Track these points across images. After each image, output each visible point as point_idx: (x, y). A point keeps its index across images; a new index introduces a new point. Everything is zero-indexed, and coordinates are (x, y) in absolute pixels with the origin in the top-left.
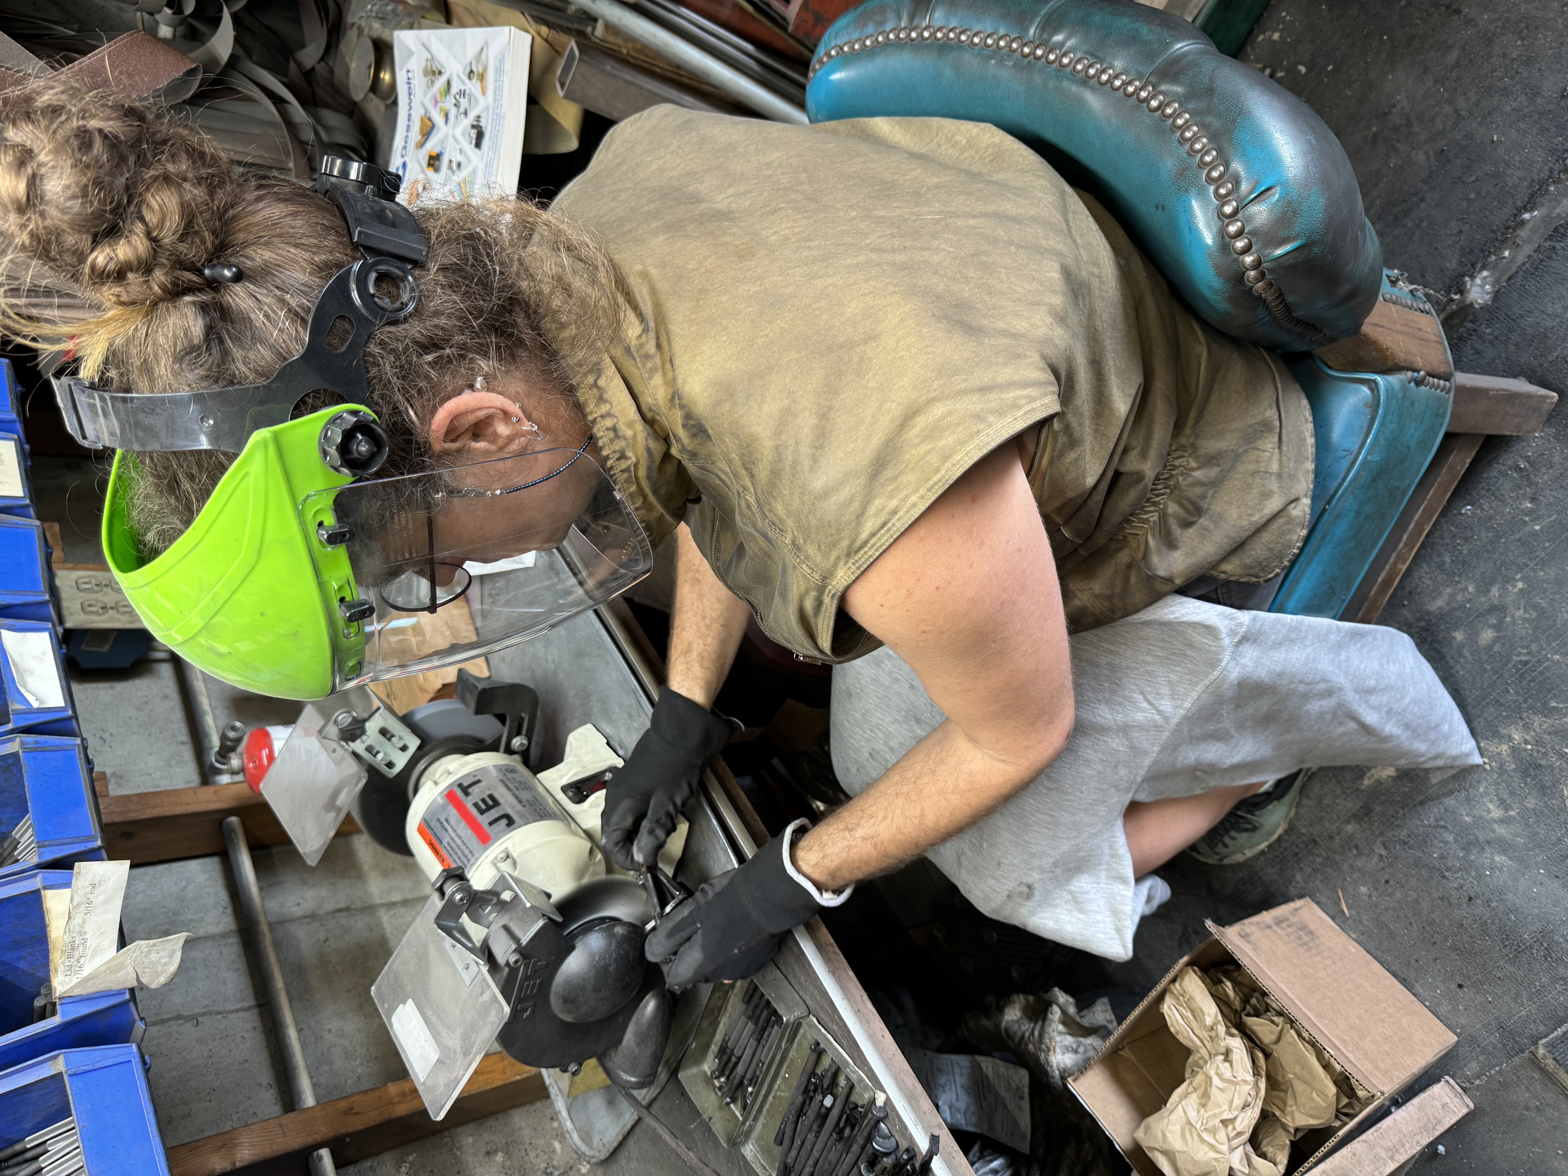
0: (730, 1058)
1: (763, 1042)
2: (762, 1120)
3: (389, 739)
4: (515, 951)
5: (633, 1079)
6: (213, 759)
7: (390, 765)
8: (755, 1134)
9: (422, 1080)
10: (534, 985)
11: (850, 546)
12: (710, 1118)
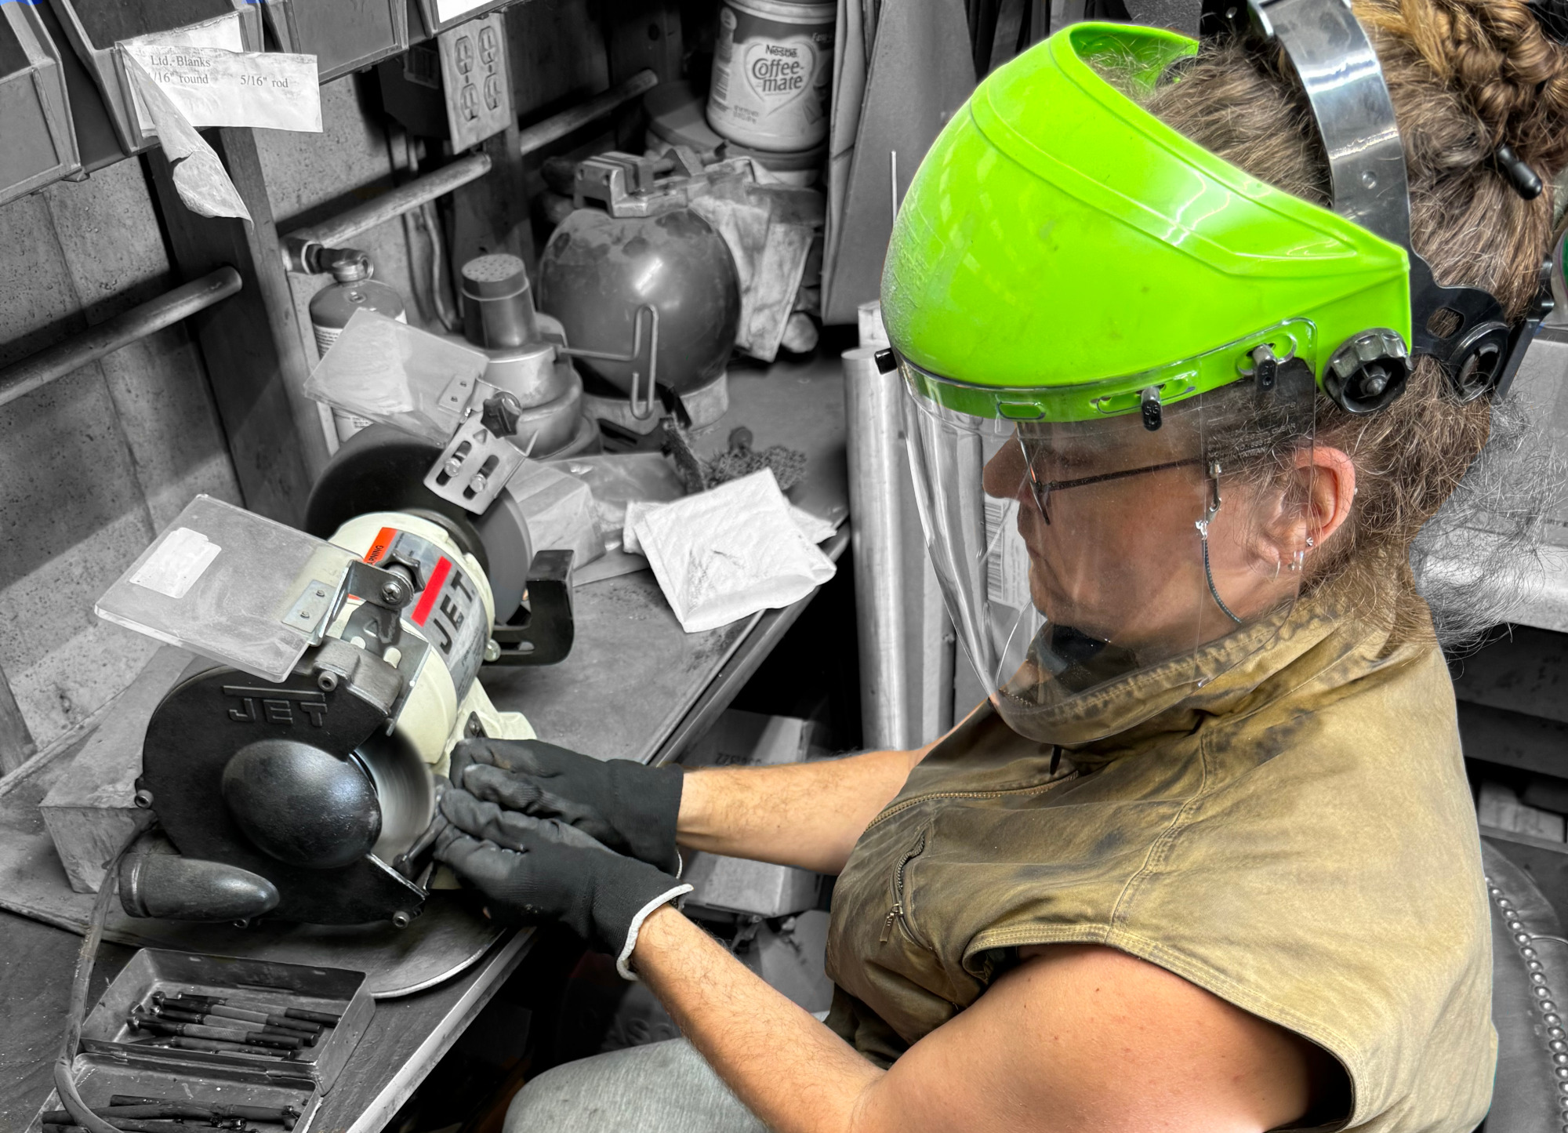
0: (195, 1012)
1: (247, 1048)
2: (132, 1073)
3: (480, 471)
4: (339, 677)
5: (135, 886)
6: (310, 243)
7: (443, 479)
8: (104, 1069)
9: (133, 580)
10: (286, 714)
11: (1183, 937)
12: (103, 1005)
